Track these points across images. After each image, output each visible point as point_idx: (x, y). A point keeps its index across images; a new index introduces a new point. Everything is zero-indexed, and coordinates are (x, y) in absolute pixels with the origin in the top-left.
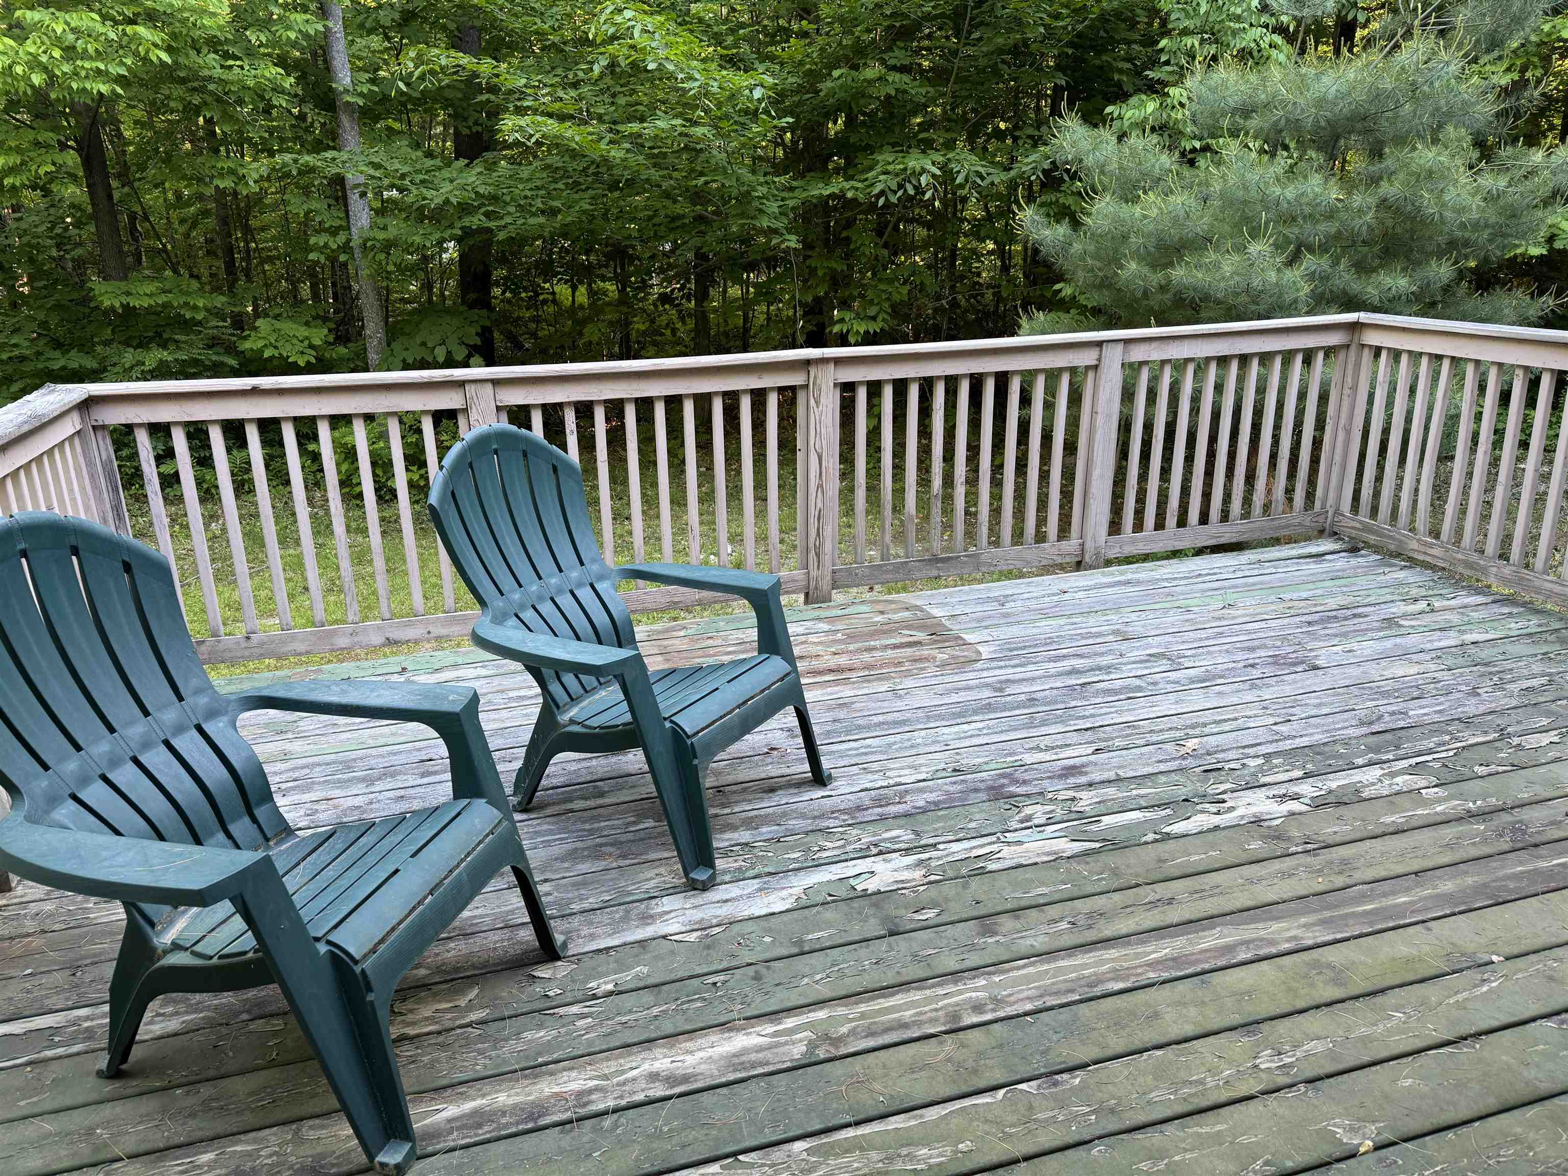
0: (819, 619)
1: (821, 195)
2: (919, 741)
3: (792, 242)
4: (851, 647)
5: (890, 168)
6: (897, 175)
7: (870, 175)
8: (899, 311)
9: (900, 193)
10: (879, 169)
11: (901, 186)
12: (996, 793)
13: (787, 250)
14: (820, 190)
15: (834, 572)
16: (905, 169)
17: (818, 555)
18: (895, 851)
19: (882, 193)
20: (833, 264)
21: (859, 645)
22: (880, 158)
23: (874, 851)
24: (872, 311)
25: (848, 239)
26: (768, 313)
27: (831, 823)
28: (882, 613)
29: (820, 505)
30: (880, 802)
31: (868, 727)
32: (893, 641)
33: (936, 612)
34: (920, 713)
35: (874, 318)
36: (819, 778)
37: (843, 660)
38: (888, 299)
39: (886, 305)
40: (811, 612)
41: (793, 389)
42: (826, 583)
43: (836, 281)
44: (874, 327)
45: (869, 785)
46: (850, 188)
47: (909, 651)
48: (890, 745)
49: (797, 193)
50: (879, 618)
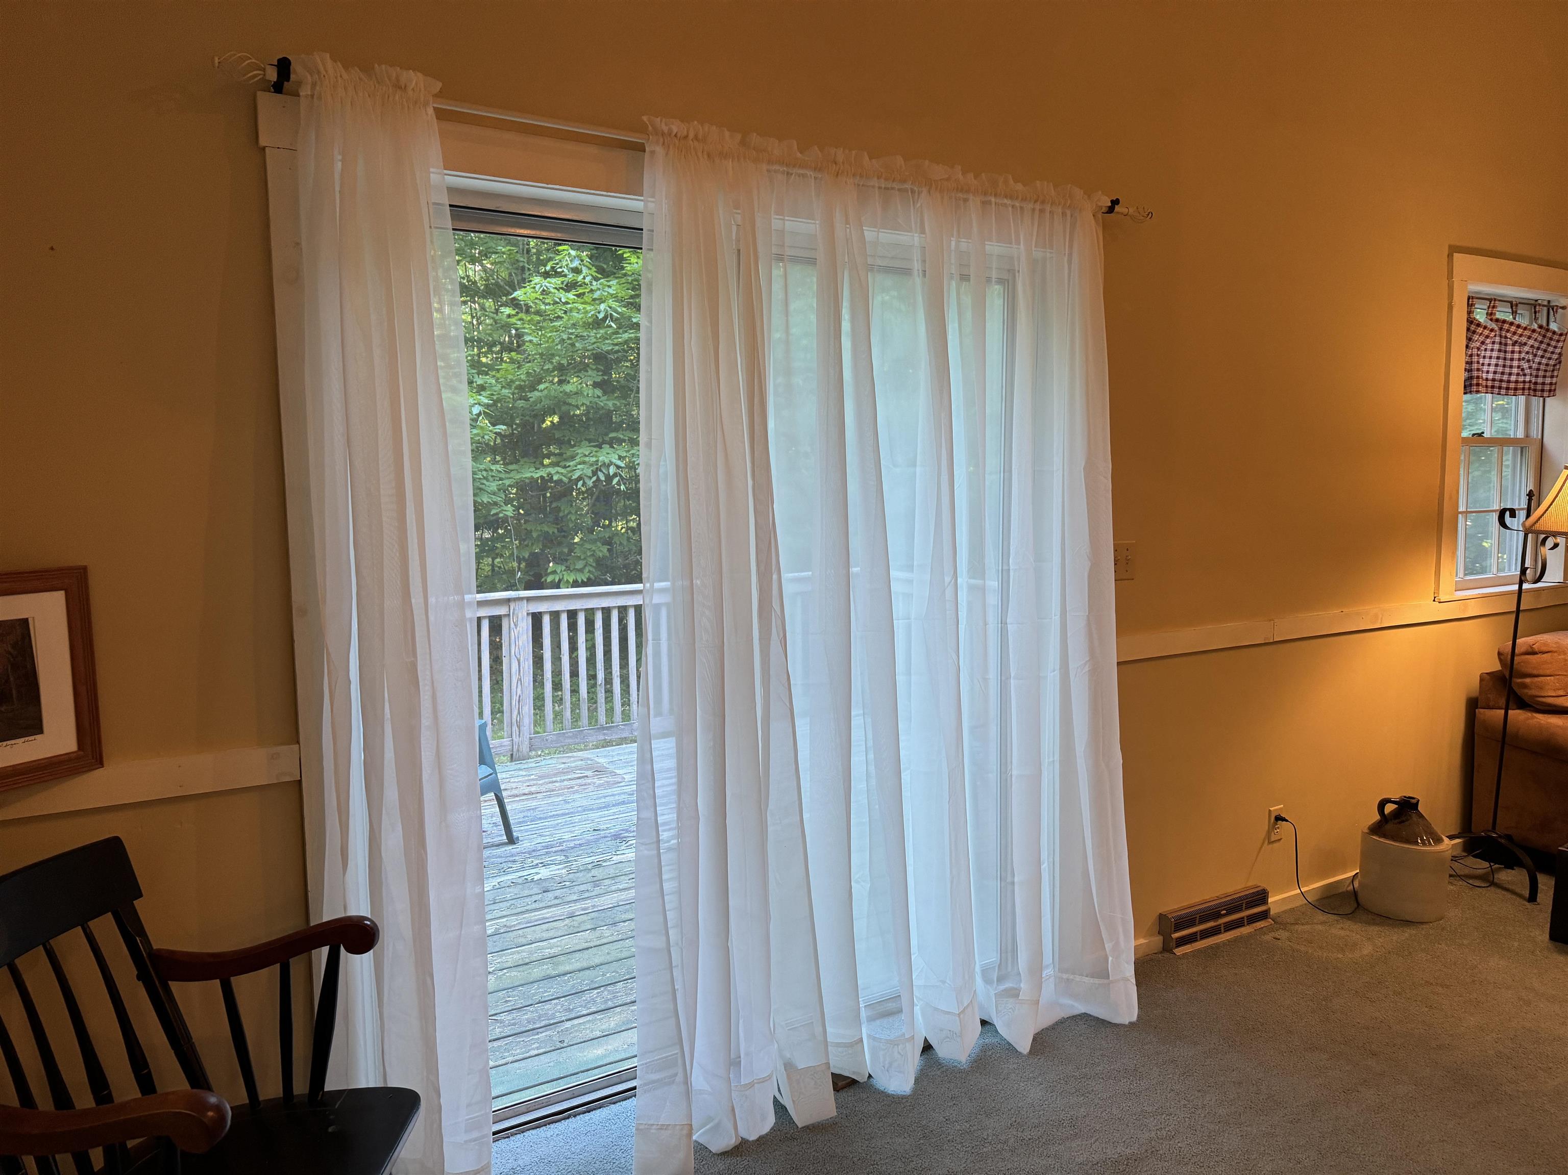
0: (520, 769)
1: (532, 477)
2: (577, 821)
3: (509, 511)
4: (541, 782)
5: (587, 459)
6: (592, 465)
7: (571, 464)
8: (600, 563)
9: (594, 478)
10: (578, 460)
11: (595, 473)
12: (616, 837)
13: (506, 517)
14: (530, 473)
15: (531, 739)
16: (597, 461)
17: (519, 727)
18: (552, 864)
19: (580, 478)
20: (546, 529)
21: (543, 781)
22: (579, 451)
23: (540, 865)
24: (580, 565)
25: (558, 509)
26: (493, 565)
27: (517, 858)
28: (564, 763)
29: (519, 692)
30: (547, 847)
31: (546, 818)
32: (569, 777)
33: (601, 760)
34: (579, 809)
35: (581, 571)
36: (511, 840)
37: (533, 789)
38: (593, 555)
39: (591, 560)
40: (513, 766)
41: (499, 618)
42: (525, 748)
43: (548, 540)
44: (581, 577)
45: (541, 841)
46: (557, 473)
47: (579, 781)
48: (557, 824)
49: (512, 475)
50: (563, 766)
